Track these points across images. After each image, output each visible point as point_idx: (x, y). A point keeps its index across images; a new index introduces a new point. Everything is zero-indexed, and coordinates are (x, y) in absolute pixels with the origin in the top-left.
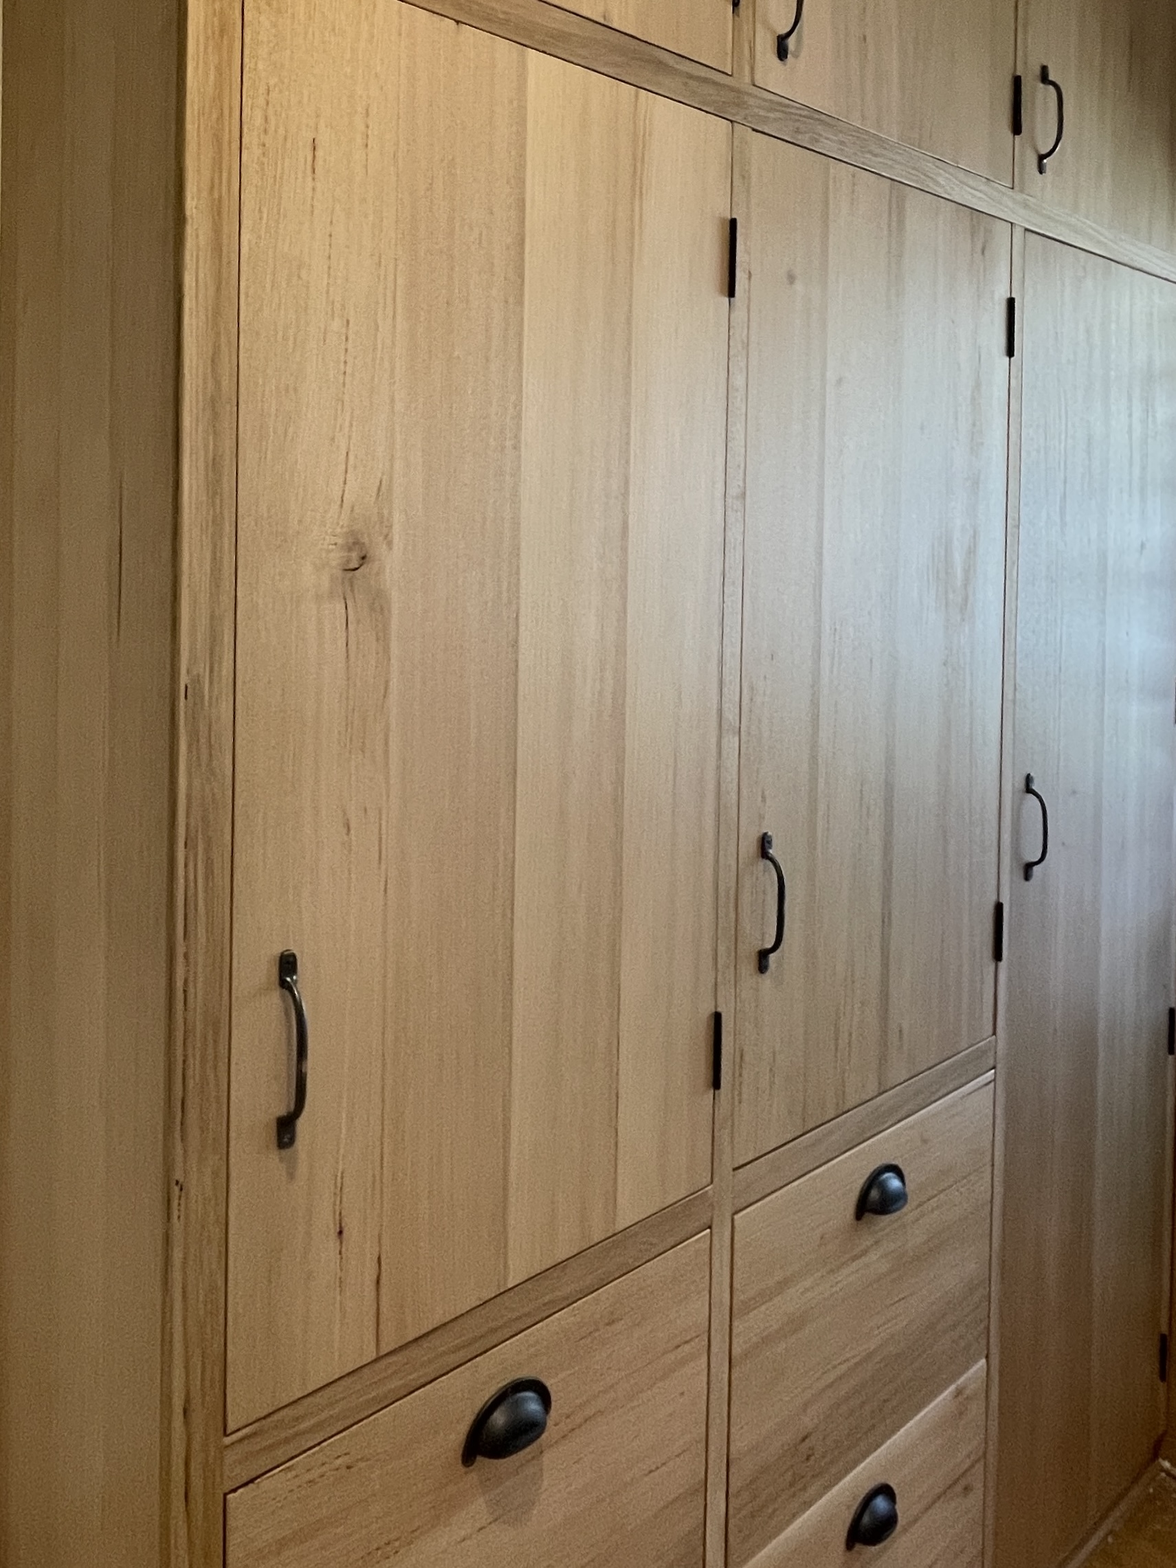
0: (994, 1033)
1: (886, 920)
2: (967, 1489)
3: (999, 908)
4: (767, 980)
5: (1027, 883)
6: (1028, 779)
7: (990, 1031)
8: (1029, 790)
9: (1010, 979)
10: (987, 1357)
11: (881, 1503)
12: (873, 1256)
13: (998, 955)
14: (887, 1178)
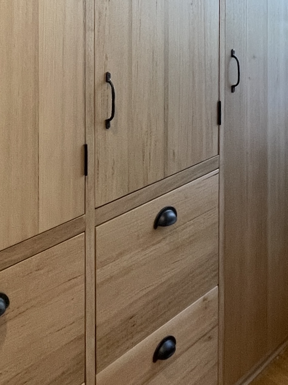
0: (219, 154)
1: (166, 108)
2: (210, 338)
3: (219, 103)
4: (110, 132)
5: (232, 93)
6: (232, 52)
7: (217, 153)
8: (233, 56)
9: (225, 133)
10: (218, 285)
11: (169, 344)
12: (163, 244)
13: (219, 123)
14: (168, 211)
